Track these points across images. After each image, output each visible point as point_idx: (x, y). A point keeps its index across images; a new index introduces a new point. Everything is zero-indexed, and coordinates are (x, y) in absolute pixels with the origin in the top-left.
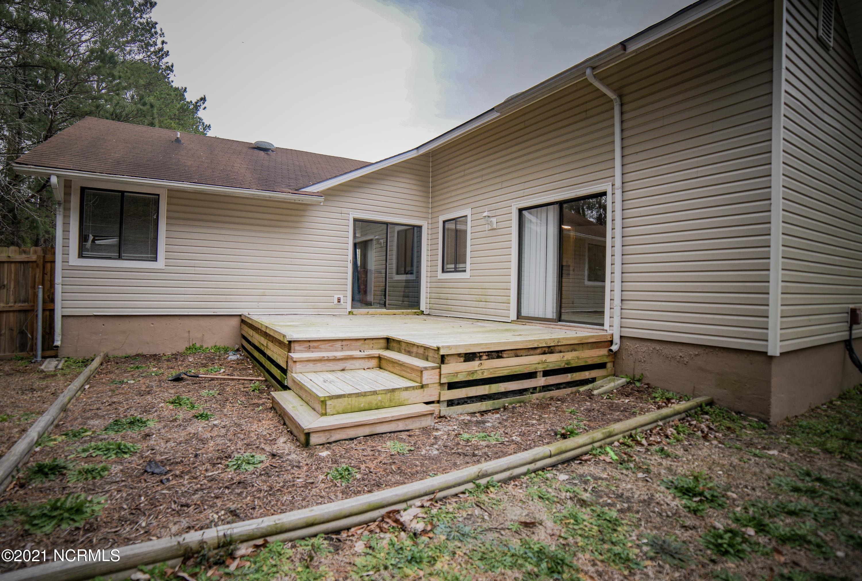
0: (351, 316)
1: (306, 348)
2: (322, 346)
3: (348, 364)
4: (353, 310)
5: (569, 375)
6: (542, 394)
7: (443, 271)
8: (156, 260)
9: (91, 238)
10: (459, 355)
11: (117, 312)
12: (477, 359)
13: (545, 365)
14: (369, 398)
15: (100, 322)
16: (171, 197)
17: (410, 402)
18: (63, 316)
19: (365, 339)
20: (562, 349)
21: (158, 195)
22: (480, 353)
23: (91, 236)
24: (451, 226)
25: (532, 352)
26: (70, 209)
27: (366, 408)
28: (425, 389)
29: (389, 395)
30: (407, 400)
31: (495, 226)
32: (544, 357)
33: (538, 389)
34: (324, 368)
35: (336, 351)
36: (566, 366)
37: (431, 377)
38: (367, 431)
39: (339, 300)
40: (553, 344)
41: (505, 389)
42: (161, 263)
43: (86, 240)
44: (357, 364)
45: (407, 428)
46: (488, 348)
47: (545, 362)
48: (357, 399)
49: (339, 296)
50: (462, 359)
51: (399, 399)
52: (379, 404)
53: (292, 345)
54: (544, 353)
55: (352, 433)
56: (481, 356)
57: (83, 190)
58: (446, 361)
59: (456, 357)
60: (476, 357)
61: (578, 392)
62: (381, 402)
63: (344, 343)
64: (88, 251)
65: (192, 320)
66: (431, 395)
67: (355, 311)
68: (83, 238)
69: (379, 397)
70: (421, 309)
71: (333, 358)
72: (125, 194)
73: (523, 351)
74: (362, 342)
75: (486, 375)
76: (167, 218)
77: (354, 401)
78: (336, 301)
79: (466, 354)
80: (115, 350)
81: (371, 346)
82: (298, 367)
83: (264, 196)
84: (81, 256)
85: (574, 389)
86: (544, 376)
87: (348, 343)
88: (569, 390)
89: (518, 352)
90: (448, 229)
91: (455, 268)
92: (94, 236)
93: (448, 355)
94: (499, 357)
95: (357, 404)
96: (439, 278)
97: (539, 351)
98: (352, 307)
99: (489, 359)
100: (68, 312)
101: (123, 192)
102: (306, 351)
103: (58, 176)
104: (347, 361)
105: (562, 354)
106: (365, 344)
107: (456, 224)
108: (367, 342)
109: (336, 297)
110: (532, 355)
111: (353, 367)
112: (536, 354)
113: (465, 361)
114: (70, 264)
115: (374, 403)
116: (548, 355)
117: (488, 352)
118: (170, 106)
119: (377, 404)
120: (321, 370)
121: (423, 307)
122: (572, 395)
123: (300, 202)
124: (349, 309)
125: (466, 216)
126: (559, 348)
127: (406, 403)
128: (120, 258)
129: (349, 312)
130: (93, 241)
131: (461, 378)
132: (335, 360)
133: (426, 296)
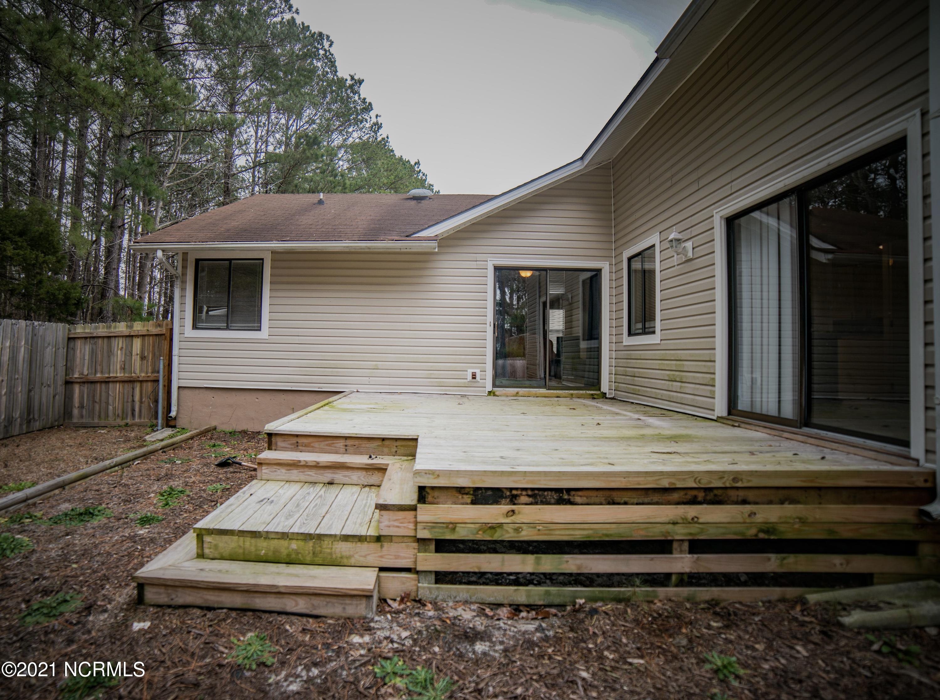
0: (491, 397)
1: (292, 444)
2: (316, 445)
3: (339, 476)
4: (495, 389)
5: (773, 556)
6: (685, 591)
7: (630, 334)
8: (260, 330)
9: (205, 309)
10: (461, 490)
11: (226, 384)
12: (503, 501)
13: (694, 529)
14: (274, 544)
15: (210, 394)
16: (275, 261)
17: (352, 561)
18: (179, 387)
19: (383, 439)
20: (751, 495)
21: (262, 259)
22: (511, 489)
23: (205, 306)
24: (637, 265)
25: (656, 497)
26: (186, 282)
27: (270, 559)
28: (386, 545)
29: (311, 544)
30: (349, 557)
31: (690, 255)
32: (691, 511)
33: (674, 578)
34: (303, 477)
35: (336, 453)
36: (762, 536)
37: (396, 524)
38: (238, 601)
39: (474, 376)
40: (719, 484)
41: (579, 567)
42: (264, 334)
43: (201, 312)
44: (355, 476)
45: (315, 612)
46: (532, 482)
47: (694, 520)
48: (253, 541)
49: (474, 371)
50: (468, 498)
51: (331, 554)
52: (293, 556)
53: (273, 439)
54: (694, 501)
55: (212, 598)
56: (515, 496)
57: (197, 261)
58: (429, 498)
59: (455, 493)
60: (502, 497)
61: (802, 601)
62: (298, 553)
63: (349, 442)
64: (203, 323)
65: (296, 395)
66: (397, 557)
67: (498, 391)
68: (197, 310)
69: (294, 545)
70: (603, 390)
71: (314, 464)
72: (233, 261)
73: (629, 493)
74: (379, 443)
75: (526, 535)
76: (271, 283)
77: (249, 543)
78: (470, 377)
79: (477, 489)
80: (223, 424)
81: (394, 449)
82: (264, 471)
83: (361, 248)
84: (195, 327)
85: (791, 592)
86: (691, 552)
87: (356, 442)
88: (775, 592)
89: (614, 494)
90: (636, 271)
91: (644, 328)
92: (208, 307)
93: (433, 488)
94: (560, 502)
95: (253, 549)
96: (624, 344)
97: (675, 496)
98: (494, 385)
99: (536, 503)
100: (184, 383)
101: (230, 260)
102: (292, 450)
103: (163, 251)
104: (338, 471)
105: (748, 508)
106: (383, 446)
107: (642, 262)
108: (386, 443)
109: (470, 371)
110: (657, 503)
111: (346, 480)
112: (669, 503)
113: (473, 503)
114: (186, 336)
115: (284, 552)
116: (705, 506)
117: (533, 489)
118: (378, 176)
119: (289, 555)
120: (297, 479)
121: (605, 387)
122: (781, 606)
123: (408, 250)
124: (489, 387)
125: (654, 246)
126: (741, 493)
127: (345, 561)
128: (227, 328)
129: (490, 392)
130: (207, 312)
131: (462, 534)
132: (317, 466)
133: (610, 370)
